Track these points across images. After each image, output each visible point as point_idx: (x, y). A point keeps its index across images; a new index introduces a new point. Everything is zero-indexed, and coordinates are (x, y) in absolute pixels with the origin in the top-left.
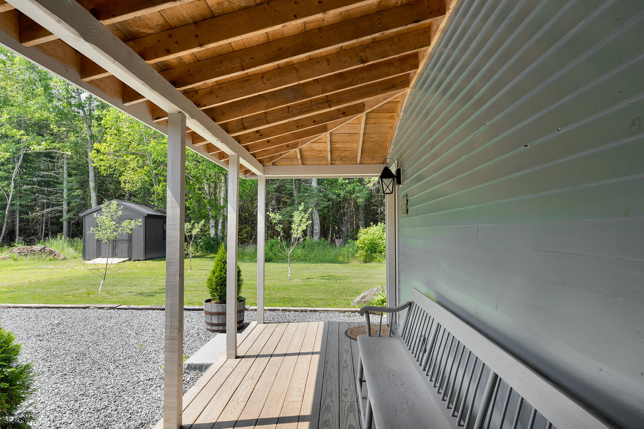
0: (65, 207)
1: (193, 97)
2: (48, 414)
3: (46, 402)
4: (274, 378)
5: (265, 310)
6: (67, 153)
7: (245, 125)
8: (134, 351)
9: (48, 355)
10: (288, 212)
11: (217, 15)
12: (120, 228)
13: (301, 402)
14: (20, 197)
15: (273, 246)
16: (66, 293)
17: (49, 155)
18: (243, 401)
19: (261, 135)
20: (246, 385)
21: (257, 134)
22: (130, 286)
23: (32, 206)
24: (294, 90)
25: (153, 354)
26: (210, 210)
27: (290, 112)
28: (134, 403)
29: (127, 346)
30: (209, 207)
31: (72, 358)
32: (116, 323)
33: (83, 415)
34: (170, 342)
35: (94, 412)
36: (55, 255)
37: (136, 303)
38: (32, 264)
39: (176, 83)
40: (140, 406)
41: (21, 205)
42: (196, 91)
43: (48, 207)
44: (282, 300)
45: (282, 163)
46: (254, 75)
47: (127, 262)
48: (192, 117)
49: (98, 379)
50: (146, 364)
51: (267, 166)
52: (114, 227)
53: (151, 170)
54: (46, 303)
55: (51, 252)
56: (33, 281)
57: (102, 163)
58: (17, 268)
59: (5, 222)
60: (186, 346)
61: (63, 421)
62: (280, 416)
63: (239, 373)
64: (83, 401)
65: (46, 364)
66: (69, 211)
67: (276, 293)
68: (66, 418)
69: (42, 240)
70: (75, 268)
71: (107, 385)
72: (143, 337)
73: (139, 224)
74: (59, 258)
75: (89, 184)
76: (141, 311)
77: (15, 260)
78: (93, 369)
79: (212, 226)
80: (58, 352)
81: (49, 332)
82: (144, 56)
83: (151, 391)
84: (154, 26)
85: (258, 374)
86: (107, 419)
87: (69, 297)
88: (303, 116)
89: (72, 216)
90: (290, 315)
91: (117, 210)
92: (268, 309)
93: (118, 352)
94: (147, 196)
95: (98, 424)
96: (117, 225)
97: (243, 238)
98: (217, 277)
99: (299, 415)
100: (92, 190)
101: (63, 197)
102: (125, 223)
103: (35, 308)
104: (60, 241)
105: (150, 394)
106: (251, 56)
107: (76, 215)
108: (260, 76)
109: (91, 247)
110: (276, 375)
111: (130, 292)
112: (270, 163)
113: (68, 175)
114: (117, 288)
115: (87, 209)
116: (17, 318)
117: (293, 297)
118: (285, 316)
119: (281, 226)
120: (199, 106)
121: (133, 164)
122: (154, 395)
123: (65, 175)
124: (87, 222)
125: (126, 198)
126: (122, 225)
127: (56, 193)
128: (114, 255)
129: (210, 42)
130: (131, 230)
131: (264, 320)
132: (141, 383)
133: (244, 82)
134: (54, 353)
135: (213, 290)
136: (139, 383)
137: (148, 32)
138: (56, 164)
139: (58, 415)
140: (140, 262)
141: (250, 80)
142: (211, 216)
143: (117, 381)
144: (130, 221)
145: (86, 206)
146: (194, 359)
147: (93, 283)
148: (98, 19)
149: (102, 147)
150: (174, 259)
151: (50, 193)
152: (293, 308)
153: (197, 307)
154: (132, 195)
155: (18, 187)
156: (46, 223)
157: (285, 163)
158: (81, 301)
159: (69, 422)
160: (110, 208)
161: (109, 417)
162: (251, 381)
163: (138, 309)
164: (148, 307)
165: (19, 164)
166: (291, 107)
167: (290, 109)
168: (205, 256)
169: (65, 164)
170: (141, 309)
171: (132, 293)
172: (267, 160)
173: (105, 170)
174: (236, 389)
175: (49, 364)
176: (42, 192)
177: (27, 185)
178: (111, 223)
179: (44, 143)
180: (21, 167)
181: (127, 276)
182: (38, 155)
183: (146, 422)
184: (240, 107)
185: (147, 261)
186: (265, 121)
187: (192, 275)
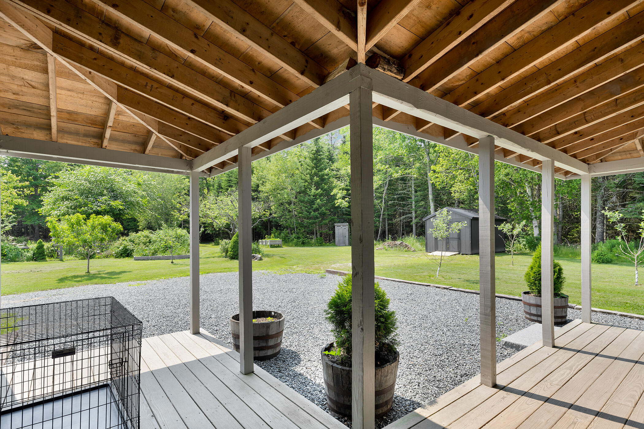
0: (414, 215)
1: (501, 120)
2: (406, 348)
3: (405, 341)
4: (598, 375)
5: (592, 311)
6: (414, 176)
7: (559, 130)
8: (461, 322)
9: (405, 312)
10: (637, 208)
11: (518, 47)
12: (450, 229)
13: (632, 408)
14: (388, 209)
15: (613, 246)
16: (415, 274)
17: (403, 179)
18: (557, 385)
19: (581, 135)
20: (562, 372)
21: (576, 136)
22: (459, 274)
23: (394, 215)
24: (621, 80)
25: (476, 328)
26: (533, 211)
27: (617, 105)
28: (461, 358)
29: (456, 318)
30: (532, 209)
31: (419, 317)
32: (449, 299)
33: (426, 355)
34: (484, 316)
35: (433, 355)
36: (409, 248)
37: (464, 287)
38: (395, 253)
39: (484, 114)
40: (465, 361)
41: (388, 214)
42: (504, 114)
43: (403, 215)
44: (624, 305)
45: (616, 158)
46: (565, 82)
47: (457, 256)
48: (500, 137)
49: (436, 335)
50: (470, 334)
51: (593, 164)
52: (446, 228)
53: (475, 181)
54: (403, 279)
55: (406, 246)
56: (396, 264)
57: (438, 180)
58: (387, 255)
59: (380, 226)
60: (505, 328)
61: (414, 355)
62: (601, 411)
63: (555, 361)
64: (426, 346)
65: (404, 317)
66: (416, 217)
67: (614, 297)
68: (416, 354)
69: (401, 238)
70: (421, 257)
71: (441, 341)
72: (468, 313)
73: (465, 225)
74: (411, 250)
75: (428, 197)
76: (467, 294)
77: (386, 250)
78: (433, 328)
79: (536, 226)
80: (411, 312)
81: (406, 298)
82: (457, 103)
83: (473, 354)
84: (464, 77)
85: (577, 367)
86: (441, 362)
87: (417, 277)
88: (637, 104)
89: (418, 221)
90: (632, 322)
91: (447, 215)
92: (600, 311)
93: (450, 320)
94: (472, 203)
95: (436, 364)
96: (448, 227)
97: (574, 238)
98: (535, 272)
99: (627, 418)
100: (431, 201)
101: (412, 208)
102: (454, 225)
103: (397, 281)
104: (412, 238)
105: (473, 356)
106: (559, 68)
107: (421, 220)
108: (573, 81)
109: (431, 243)
110: (600, 373)
111: (459, 279)
112: (597, 160)
113: (415, 191)
114: (449, 274)
115: (427, 215)
116: (388, 287)
117: (640, 304)
118: (624, 321)
119: (623, 225)
120: (506, 126)
121: (460, 178)
122: (476, 357)
123: (413, 192)
124: (428, 225)
125: (456, 205)
126: (452, 226)
127: (408, 205)
128: (447, 250)
129: (511, 73)
130: (459, 230)
131: (591, 320)
132: (466, 346)
133: (553, 92)
134: (409, 312)
135: (532, 283)
136: (464, 345)
137: (460, 84)
138: (407, 185)
139: (411, 350)
140: (467, 255)
141: (560, 88)
142: (534, 217)
143: (448, 340)
144: (457, 223)
145: (427, 213)
146: (512, 339)
147: (433, 269)
148: (425, 91)
149: (438, 168)
150: (486, 253)
151: (404, 205)
152: (637, 316)
153: (517, 297)
154: (461, 203)
155: (387, 203)
156: (403, 226)
157: (620, 157)
158: (425, 281)
159: (418, 357)
160: (442, 214)
161: (443, 362)
162: (568, 371)
163: (465, 292)
164: (473, 291)
165: (386, 187)
166: (619, 99)
167: (618, 102)
168: (529, 254)
169: (413, 184)
170: (467, 292)
171: (461, 280)
172: (592, 158)
173: (439, 185)
174: (550, 372)
175: (406, 318)
176: (400, 205)
177: (391, 201)
178: (443, 225)
179: (400, 171)
180: (387, 189)
181: (456, 266)
182: (397, 179)
183: (469, 374)
184: (551, 115)
185: (473, 256)
186: (584, 121)
187: (514, 270)
